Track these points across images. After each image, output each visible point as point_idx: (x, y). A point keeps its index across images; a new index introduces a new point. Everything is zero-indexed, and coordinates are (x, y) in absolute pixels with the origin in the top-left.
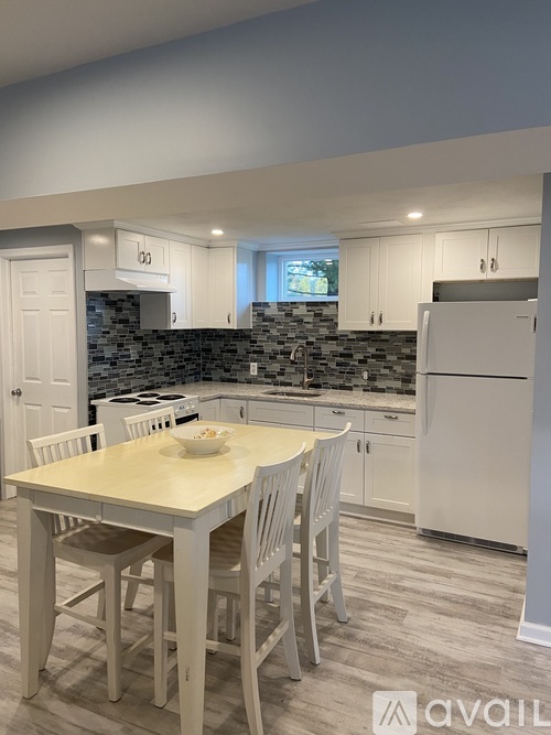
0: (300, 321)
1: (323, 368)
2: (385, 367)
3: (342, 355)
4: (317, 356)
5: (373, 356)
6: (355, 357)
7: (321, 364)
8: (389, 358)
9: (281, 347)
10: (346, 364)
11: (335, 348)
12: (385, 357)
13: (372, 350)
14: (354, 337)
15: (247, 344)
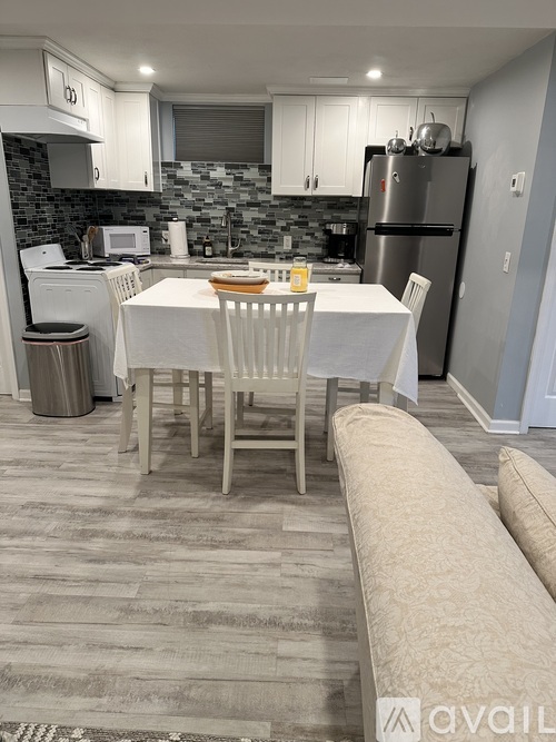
0: (219, 185)
1: (244, 236)
2: (307, 234)
3: (264, 222)
4: (238, 224)
5: (296, 223)
6: (277, 224)
7: (243, 232)
8: (310, 225)
9: (197, 214)
10: (269, 232)
11: (256, 215)
12: (307, 223)
13: (295, 217)
14: (277, 203)
15: (157, 211)
